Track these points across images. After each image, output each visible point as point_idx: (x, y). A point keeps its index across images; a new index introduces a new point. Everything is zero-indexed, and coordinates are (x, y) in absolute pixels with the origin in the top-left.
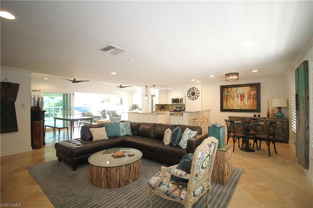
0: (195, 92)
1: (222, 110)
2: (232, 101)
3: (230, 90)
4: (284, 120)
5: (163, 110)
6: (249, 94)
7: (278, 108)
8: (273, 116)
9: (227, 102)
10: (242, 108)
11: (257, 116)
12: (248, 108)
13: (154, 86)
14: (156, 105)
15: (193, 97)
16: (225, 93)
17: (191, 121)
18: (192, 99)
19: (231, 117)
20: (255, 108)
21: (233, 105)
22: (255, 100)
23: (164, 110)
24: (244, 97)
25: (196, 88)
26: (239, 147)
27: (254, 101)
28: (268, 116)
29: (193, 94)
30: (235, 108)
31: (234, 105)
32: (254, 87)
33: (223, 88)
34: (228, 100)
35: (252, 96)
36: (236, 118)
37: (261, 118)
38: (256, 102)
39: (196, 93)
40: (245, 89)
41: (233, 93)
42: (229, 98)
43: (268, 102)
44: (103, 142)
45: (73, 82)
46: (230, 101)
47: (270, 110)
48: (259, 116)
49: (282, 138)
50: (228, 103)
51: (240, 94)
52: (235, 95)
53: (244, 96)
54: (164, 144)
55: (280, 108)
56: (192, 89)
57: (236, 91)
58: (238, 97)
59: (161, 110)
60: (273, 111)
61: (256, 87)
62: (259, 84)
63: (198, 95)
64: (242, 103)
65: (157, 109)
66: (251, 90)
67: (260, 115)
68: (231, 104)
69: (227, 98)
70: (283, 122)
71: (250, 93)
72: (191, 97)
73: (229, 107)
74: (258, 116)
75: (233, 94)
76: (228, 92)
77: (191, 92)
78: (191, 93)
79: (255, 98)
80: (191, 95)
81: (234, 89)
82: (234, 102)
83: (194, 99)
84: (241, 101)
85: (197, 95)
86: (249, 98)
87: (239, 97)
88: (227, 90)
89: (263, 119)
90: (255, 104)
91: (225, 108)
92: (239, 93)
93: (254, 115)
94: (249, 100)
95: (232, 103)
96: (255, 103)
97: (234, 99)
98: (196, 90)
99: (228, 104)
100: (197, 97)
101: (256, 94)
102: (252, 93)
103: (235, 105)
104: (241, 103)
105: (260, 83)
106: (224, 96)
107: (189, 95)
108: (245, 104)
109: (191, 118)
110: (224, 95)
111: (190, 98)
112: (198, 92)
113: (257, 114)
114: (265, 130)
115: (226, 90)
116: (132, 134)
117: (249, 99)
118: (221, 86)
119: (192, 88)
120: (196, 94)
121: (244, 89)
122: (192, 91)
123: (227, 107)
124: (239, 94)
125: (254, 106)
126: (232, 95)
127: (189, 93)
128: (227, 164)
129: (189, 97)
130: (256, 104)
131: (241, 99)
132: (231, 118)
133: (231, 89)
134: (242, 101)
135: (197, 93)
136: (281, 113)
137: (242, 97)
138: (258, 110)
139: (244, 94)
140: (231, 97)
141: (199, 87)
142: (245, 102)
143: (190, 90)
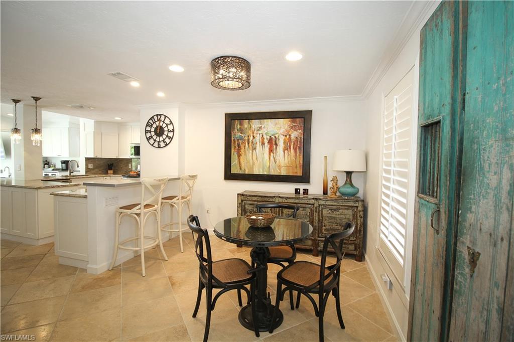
0: (164, 126)
1: (229, 176)
2: (251, 154)
3: (246, 126)
4: (357, 205)
5: (111, 172)
6: (288, 136)
7: (345, 174)
8: (335, 193)
9: (239, 155)
10: (272, 173)
11: (301, 192)
12: (283, 173)
13: (35, 99)
14: (88, 160)
15: (158, 139)
16: (236, 134)
18: (156, 144)
19: (243, 195)
20: (299, 173)
21: (251, 164)
22: (300, 153)
23: (114, 173)
24: (276, 144)
25: (166, 117)
27: (296, 155)
28: (325, 192)
29: (160, 132)
30: (256, 171)
31: (254, 164)
32: (298, 119)
33: (232, 119)
34: (242, 151)
35: (294, 144)
36: (255, 199)
37: (310, 199)
38: (302, 156)
39: (166, 129)
40: (278, 126)
41: (253, 133)
42: (245, 146)
43: (326, 157)
46: (245, 152)
47: (330, 178)
48: (306, 191)
49: (352, 247)
50: (241, 157)
51: (268, 137)
52: (258, 138)
53: (275, 141)
55: (349, 174)
56: (156, 118)
57: (260, 128)
58: (263, 144)
59: (107, 173)
60: (335, 180)
61: (302, 118)
62: (309, 113)
63: (170, 135)
64: (272, 158)
66: (292, 128)
67: (308, 190)
68: (248, 162)
69: (239, 145)
70: (355, 210)
71: (290, 135)
72: (155, 141)
73: (243, 169)
74: (304, 193)
75: (253, 136)
76: (241, 131)
77: (155, 126)
78: (153, 129)
79: (300, 148)
80: (153, 134)
81: (255, 124)
82: (254, 158)
83: (162, 144)
84: (270, 154)
85: (167, 136)
86: (286, 149)
87: (266, 144)
88: (241, 124)
89: (312, 201)
90: (300, 163)
91: (235, 170)
92: (266, 134)
93: (296, 190)
94: (286, 151)
95: (251, 158)
96: (300, 160)
97: (255, 149)
98: (167, 121)
99: (241, 161)
100: (167, 141)
101: (301, 138)
102: (295, 134)
103: (257, 164)
104: (270, 158)
105: (311, 111)
106: (234, 140)
107: (149, 135)
108: (277, 161)
110: (232, 139)
111: (152, 141)
112: (170, 127)
113: (302, 187)
114: (317, 228)
115: (239, 127)
117: (287, 149)
118: (226, 114)
119: (157, 115)
120: (166, 133)
121: (276, 124)
122: (157, 123)
123: (238, 167)
124: (265, 136)
125: (296, 167)
126: (251, 138)
127: (148, 128)
129: (148, 139)
130: (302, 162)
131: (270, 149)
132: (243, 198)
133: (249, 123)
134: (272, 154)
136: (352, 185)
137: (272, 143)
138: (305, 178)
139: (277, 136)
140: (248, 143)
141: (173, 114)
142: (277, 158)
143: (151, 121)
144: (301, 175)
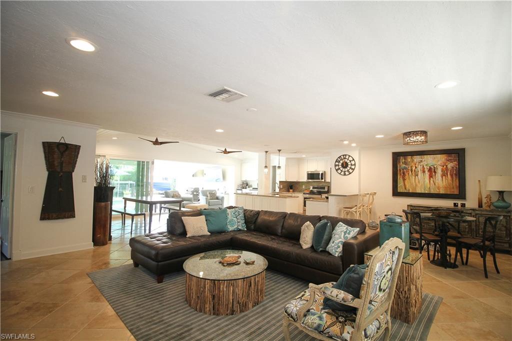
0: (348, 161)
1: (396, 193)
2: (414, 179)
3: (409, 160)
4: (509, 215)
5: (291, 190)
6: (445, 167)
7: (498, 193)
8: (489, 206)
9: (404, 180)
10: (432, 192)
11: (459, 205)
12: (442, 192)
13: (279, 151)
14: (280, 182)
15: (344, 170)
16: (401, 165)
17: (343, 211)
18: (343, 173)
19: (412, 206)
20: (456, 192)
21: (414, 185)
22: (456, 178)
23: (293, 191)
24: (435, 172)
25: (349, 156)
26: (429, 259)
27: (453, 180)
28: (480, 205)
29: (345, 165)
30: (419, 191)
31: (416, 185)
32: (453, 155)
33: (396, 157)
34: (407, 177)
35: (450, 171)
36: (422, 208)
37: (467, 210)
38: (457, 181)
39: (349, 164)
40: (436, 159)
41: (415, 165)
42: (409, 174)
43: (479, 181)
44: (203, 240)
45: (154, 144)
46: (409, 178)
47: (484, 196)
48: (463, 205)
49: (507, 245)
50: (406, 181)
51: (428, 167)
52: (419, 168)
53: (434, 170)
54: (302, 248)
55: (501, 193)
56: (342, 157)
57: (421, 161)
58: (424, 172)
59: (289, 191)
60: (488, 197)
61: (458, 155)
62: (463, 150)
63: (353, 167)
64: (432, 182)
65: (282, 188)
66: (448, 160)
67: (465, 204)
68: (412, 184)
69: (404, 173)
70: (508, 218)
71: (447, 166)
72: (342, 171)
73: (407, 189)
74: (462, 206)
75: (416, 167)
76: (405, 163)
77: (341, 162)
78: (340, 164)
79: (456, 175)
80: (340, 167)
81: (417, 159)
82: (417, 181)
83: (347, 173)
84: (430, 179)
85: (351, 168)
86: (444, 174)
87: (427, 172)
88: (405, 159)
89: (470, 211)
90: (456, 185)
91: (400, 190)
92: (426, 165)
93: (455, 204)
94: (444, 177)
95: (414, 181)
96: (456, 182)
97: (417, 175)
98: (351, 159)
99: (406, 183)
100: (351, 171)
101: (456, 167)
102: (450, 165)
103: (419, 185)
104: (430, 182)
105: (464, 149)
106: (400, 170)
107: (337, 168)
108: (436, 184)
109: (342, 206)
110: (398, 169)
111: (339, 171)
112: (353, 163)
113: (459, 202)
114: (475, 230)
115: (403, 161)
116: (247, 228)
117: (445, 176)
118: (393, 153)
119: (343, 155)
120: (349, 166)
121: (434, 158)
122: (343, 160)
123: (404, 188)
124: (425, 167)
125: (453, 188)
126: (414, 168)
127: (337, 163)
128: (414, 287)
129: (337, 170)
130: (458, 184)
131: (430, 175)
132: (412, 208)
133: (412, 158)
134: (432, 179)
135: (351, 165)
136: (503, 200)
137: (432, 171)
138: (462, 195)
139: (435, 166)
140: (412, 172)
141: (355, 155)
142: (437, 182)
143: (339, 159)
144: (458, 193)
